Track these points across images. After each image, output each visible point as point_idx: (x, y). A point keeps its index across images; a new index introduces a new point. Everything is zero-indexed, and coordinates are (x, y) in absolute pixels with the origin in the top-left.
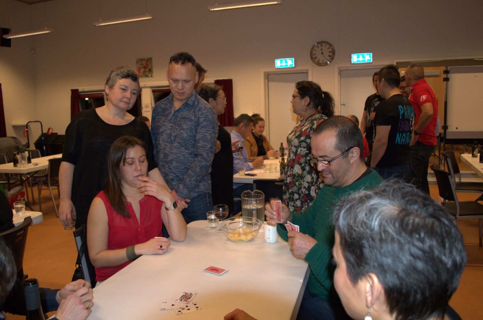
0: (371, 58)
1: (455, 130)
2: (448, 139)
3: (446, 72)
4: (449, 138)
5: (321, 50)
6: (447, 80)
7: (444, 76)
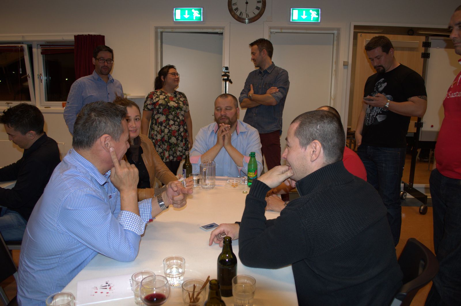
0: (318, 15)
1: (430, 129)
3: (427, 45)
6: (426, 56)
7: (422, 50)
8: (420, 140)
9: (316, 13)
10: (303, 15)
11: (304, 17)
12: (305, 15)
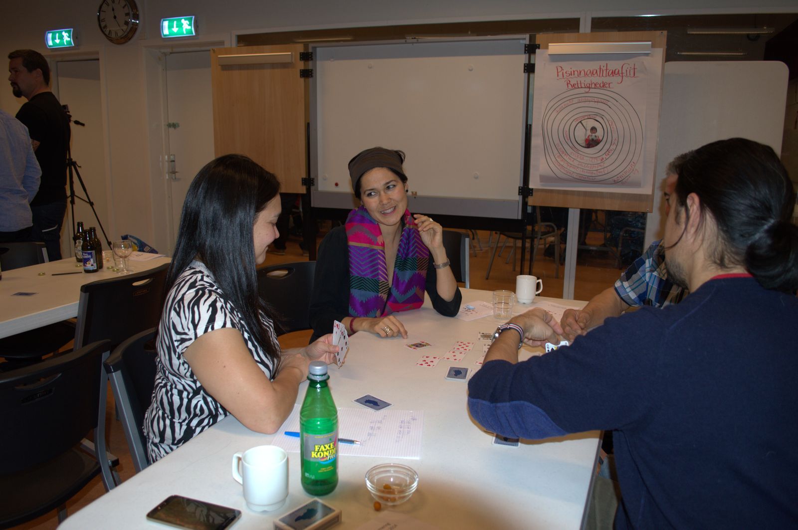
0: (191, 26)
1: (334, 189)
2: (314, 208)
3: (306, 56)
4: (316, 206)
5: (113, 10)
6: (307, 74)
7: (301, 65)
8: (312, 206)
9: (188, 23)
10: (173, 27)
11: (175, 30)
12: (177, 27)
